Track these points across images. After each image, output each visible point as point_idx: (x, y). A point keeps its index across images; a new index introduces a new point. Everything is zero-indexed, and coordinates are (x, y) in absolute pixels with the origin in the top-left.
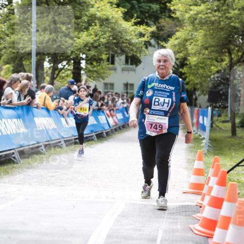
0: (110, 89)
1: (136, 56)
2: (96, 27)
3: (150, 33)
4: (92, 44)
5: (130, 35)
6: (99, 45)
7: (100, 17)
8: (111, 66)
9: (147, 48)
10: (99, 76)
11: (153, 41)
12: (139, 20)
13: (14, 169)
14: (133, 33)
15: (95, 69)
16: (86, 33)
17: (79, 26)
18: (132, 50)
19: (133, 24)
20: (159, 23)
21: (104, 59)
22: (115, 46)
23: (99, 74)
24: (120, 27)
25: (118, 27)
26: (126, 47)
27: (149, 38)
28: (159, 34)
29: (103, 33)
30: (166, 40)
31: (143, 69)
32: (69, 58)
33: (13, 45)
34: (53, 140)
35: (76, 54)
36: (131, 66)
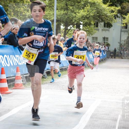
0: (96, 40)
1: (109, 22)
2: (88, 7)
3: (117, 10)
4: (86, 16)
5: (106, 11)
6: (90, 17)
7: (90, 2)
8: (96, 28)
9: (115, 18)
10: (89, 33)
11: (119, 15)
12: (111, 3)
13: (43, 81)
14: (108, 10)
15: (87, 29)
16: (82, 10)
17: (79, 6)
18: (107, 19)
19: (108, 5)
20: (122, 5)
21: (92, 24)
22: (98, 17)
23: (90, 32)
24: (101, 7)
25: (100, 7)
26: (104, 18)
27: (117, 13)
28: (122, 11)
29: (92, 10)
30: (126, 15)
31: (114, 30)
32: (74, 24)
33: (44, 17)
34: (64, 67)
35: (77, 21)
36: (107, 28)
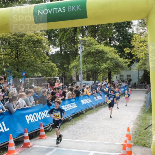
4: (108, 67)
29: (111, 63)
